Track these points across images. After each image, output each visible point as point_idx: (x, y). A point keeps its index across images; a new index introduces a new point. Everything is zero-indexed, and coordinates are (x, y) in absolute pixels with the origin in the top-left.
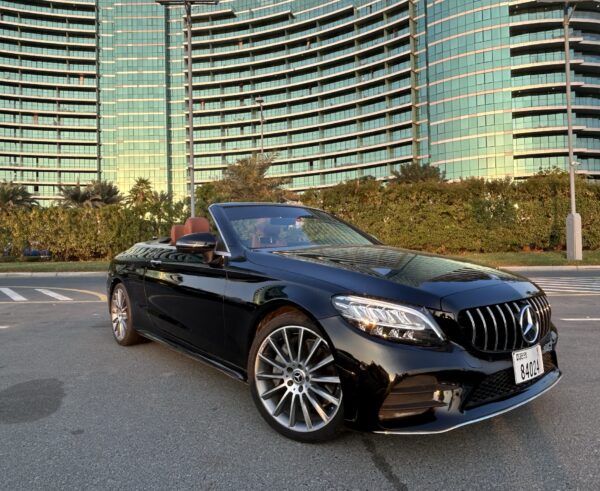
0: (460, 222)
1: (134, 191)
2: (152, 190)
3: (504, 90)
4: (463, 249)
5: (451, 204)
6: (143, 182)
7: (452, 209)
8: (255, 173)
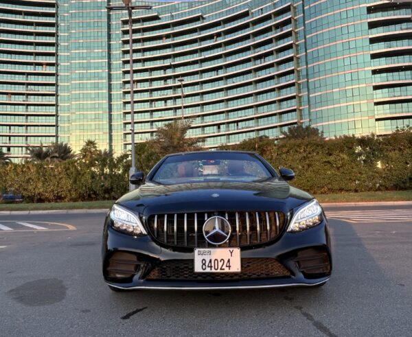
0: (338, 168)
1: (84, 150)
2: (98, 149)
3: (366, 69)
4: (341, 190)
5: (331, 155)
6: (90, 143)
7: (331, 158)
8: (179, 134)
